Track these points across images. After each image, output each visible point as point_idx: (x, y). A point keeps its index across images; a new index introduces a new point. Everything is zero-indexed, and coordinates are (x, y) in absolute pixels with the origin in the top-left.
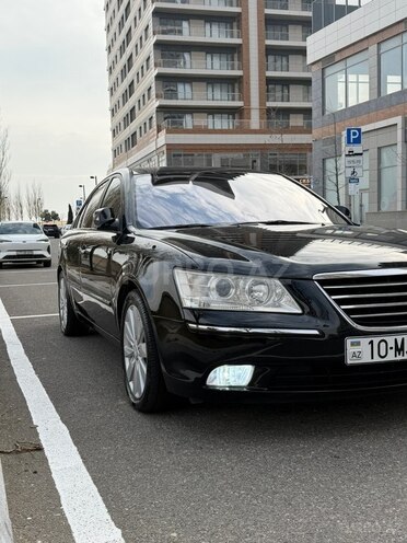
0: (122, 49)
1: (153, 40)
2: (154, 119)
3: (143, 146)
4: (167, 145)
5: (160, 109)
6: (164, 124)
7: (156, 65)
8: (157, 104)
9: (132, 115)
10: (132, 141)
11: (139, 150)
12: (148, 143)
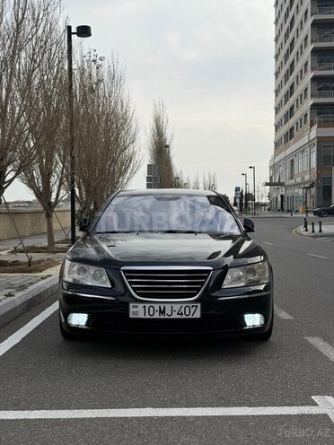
0: (286, 57)
1: (310, 47)
2: (309, 116)
3: (298, 139)
4: (318, 138)
5: (314, 106)
6: (317, 119)
7: (312, 69)
8: (312, 102)
9: (291, 112)
10: (290, 135)
11: (295, 142)
12: (302, 136)
